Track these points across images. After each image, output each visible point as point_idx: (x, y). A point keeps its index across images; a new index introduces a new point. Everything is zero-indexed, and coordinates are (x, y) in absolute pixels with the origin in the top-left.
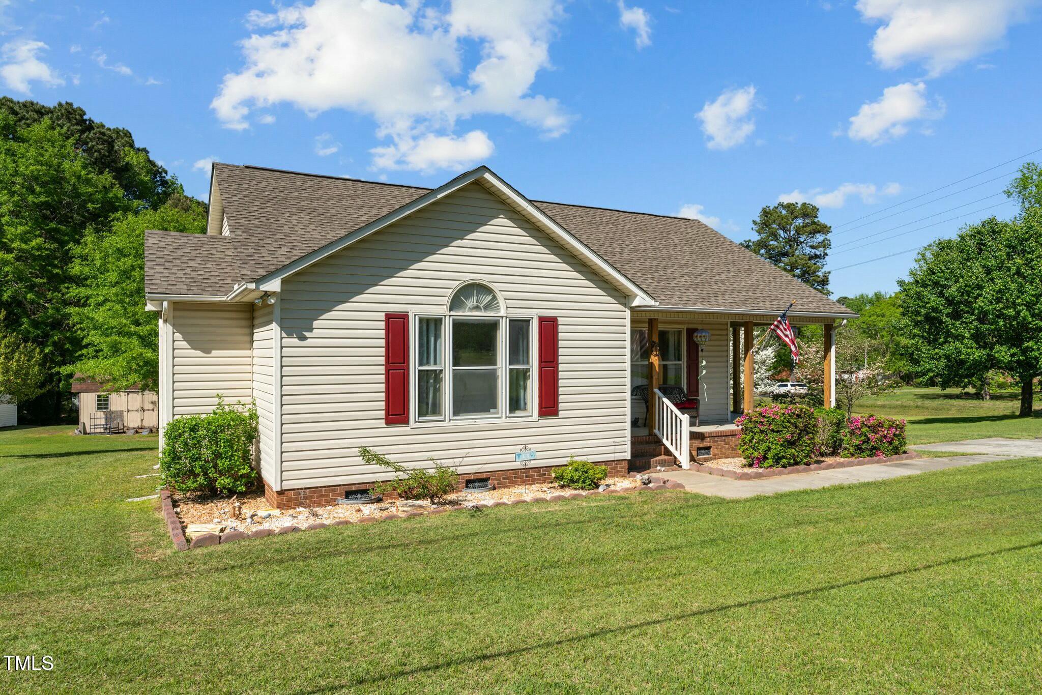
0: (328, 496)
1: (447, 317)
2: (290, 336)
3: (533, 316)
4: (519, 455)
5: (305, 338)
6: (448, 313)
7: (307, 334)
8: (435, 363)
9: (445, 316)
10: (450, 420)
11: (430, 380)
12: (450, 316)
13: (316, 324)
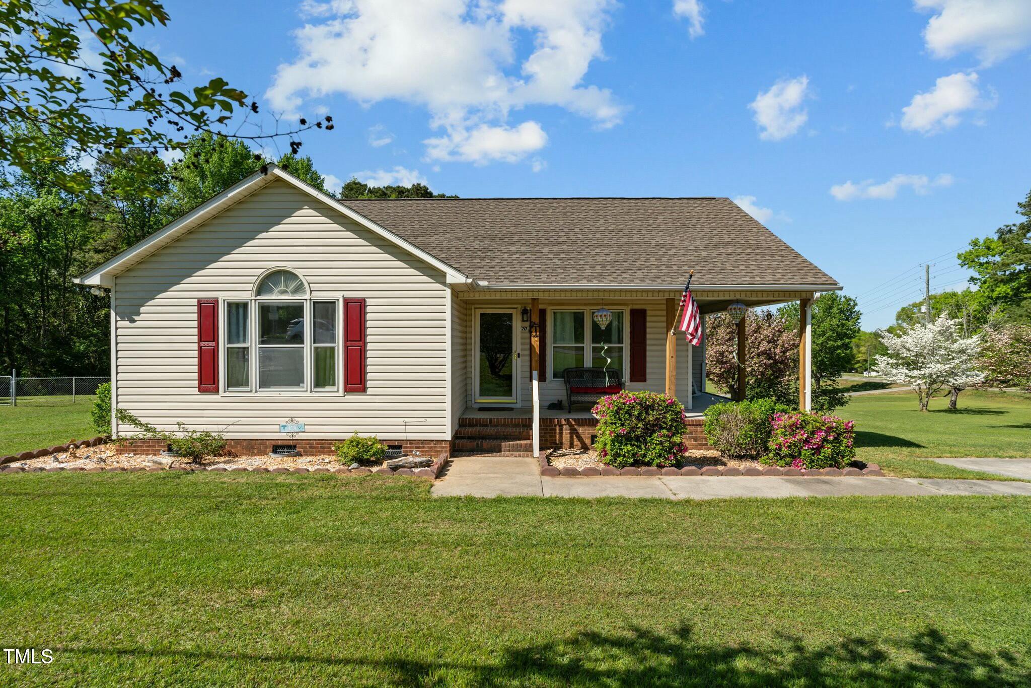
0: (154, 446)
1: (253, 301)
2: (123, 319)
3: (338, 297)
4: (284, 427)
5: (134, 321)
6: (254, 298)
7: (136, 318)
8: (244, 341)
9: (251, 300)
10: (256, 392)
11: (239, 357)
12: (255, 300)
13: (142, 309)
